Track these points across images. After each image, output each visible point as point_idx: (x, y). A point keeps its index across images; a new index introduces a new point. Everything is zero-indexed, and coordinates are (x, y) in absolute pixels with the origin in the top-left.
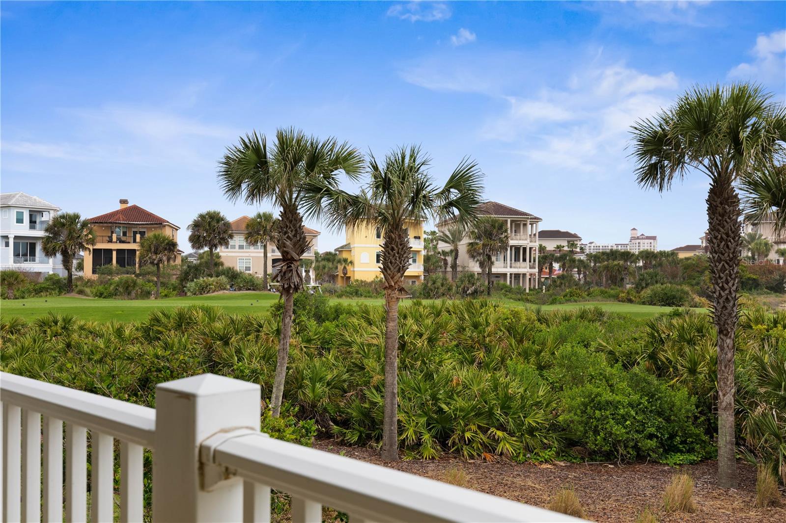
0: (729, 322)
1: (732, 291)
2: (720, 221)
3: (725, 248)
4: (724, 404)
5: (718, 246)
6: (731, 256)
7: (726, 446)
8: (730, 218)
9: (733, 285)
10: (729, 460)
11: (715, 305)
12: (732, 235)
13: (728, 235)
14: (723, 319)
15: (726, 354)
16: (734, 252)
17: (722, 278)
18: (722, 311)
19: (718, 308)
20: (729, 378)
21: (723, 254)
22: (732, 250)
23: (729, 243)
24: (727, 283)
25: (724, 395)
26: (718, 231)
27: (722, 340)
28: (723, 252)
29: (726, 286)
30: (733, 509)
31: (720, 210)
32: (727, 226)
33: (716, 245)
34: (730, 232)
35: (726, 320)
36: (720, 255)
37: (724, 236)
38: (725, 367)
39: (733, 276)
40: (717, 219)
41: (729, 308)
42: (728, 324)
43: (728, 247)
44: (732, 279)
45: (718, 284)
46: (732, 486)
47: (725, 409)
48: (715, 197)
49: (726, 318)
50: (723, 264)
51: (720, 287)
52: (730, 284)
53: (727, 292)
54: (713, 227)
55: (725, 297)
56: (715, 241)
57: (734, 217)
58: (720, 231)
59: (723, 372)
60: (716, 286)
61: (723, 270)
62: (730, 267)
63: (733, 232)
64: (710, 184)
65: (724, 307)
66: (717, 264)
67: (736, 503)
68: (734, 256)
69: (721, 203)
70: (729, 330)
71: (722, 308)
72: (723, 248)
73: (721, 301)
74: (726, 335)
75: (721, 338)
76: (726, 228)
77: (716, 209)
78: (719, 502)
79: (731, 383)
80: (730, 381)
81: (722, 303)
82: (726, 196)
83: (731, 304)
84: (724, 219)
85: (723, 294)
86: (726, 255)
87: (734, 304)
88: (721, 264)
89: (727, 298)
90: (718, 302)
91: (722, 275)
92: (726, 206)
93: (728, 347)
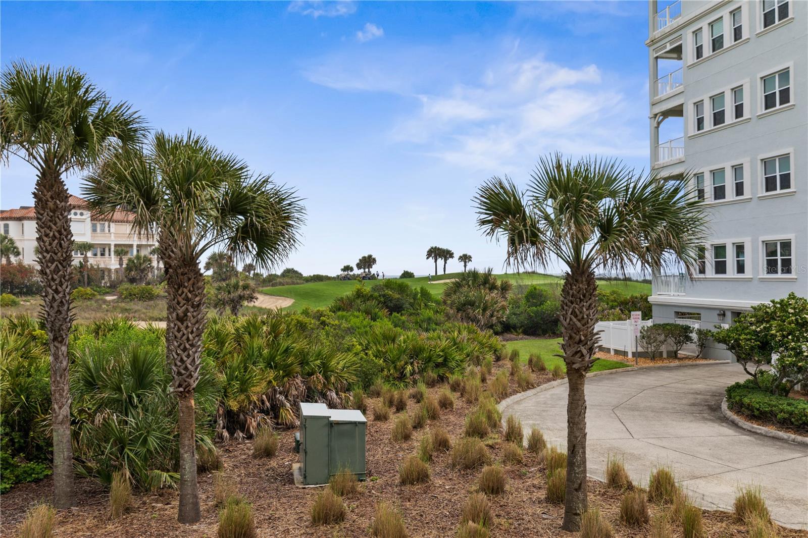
0: (64, 328)
1: (66, 294)
2: (51, 217)
3: (58, 246)
4: (61, 417)
5: (50, 244)
6: (64, 255)
7: (64, 463)
8: (62, 215)
9: (67, 287)
10: (69, 477)
11: (47, 309)
12: (65, 233)
13: (60, 232)
14: (58, 325)
15: (61, 363)
16: (67, 252)
17: (55, 280)
18: (56, 316)
19: (51, 313)
20: (65, 388)
21: (56, 254)
22: (65, 250)
23: (62, 242)
24: (61, 284)
25: (60, 408)
26: (50, 228)
27: (57, 348)
28: (57, 251)
29: (59, 288)
30: (87, 528)
31: (51, 204)
32: (59, 224)
33: (47, 244)
34: (63, 230)
35: (61, 325)
36: (53, 255)
37: (56, 234)
38: (61, 378)
39: (67, 277)
40: (48, 215)
41: (64, 312)
42: (63, 330)
43: (61, 245)
44: (66, 280)
45: (50, 286)
46: (72, 505)
47: (61, 423)
48: (45, 191)
49: (60, 323)
50: (57, 265)
51: (53, 290)
52: (64, 286)
53: (61, 295)
54: (43, 223)
55: (59, 300)
56: (45, 239)
57: (66, 214)
58: (51, 228)
59: (59, 382)
60: (48, 289)
61: (56, 270)
62: (64, 267)
63: (65, 230)
64: (37, 175)
65: (59, 312)
66: (49, 265)
67: (88, 521)
68: (67, 256)
69: (52, 198)
70: (64, 337)
71: (56, 313)
72: (56, 247)
73: (55, 305)
74: (61, 342)
75: (55, 346)
76: (58, 225)
77: (46, 204)
78: (70, 526)
79: (67, 394)
80: (66, 392)
81: (55, 307)
82: (57, 190)
83: (65, 308)
84: (56, 215)
85: (56, 297)
86: (59, 254)
87: (68, 308)
88: (54, 265)
89: (62, 302)
90: (52, 307)
91: (55, 277)
92: (58, 201)
93: (63, 354)
